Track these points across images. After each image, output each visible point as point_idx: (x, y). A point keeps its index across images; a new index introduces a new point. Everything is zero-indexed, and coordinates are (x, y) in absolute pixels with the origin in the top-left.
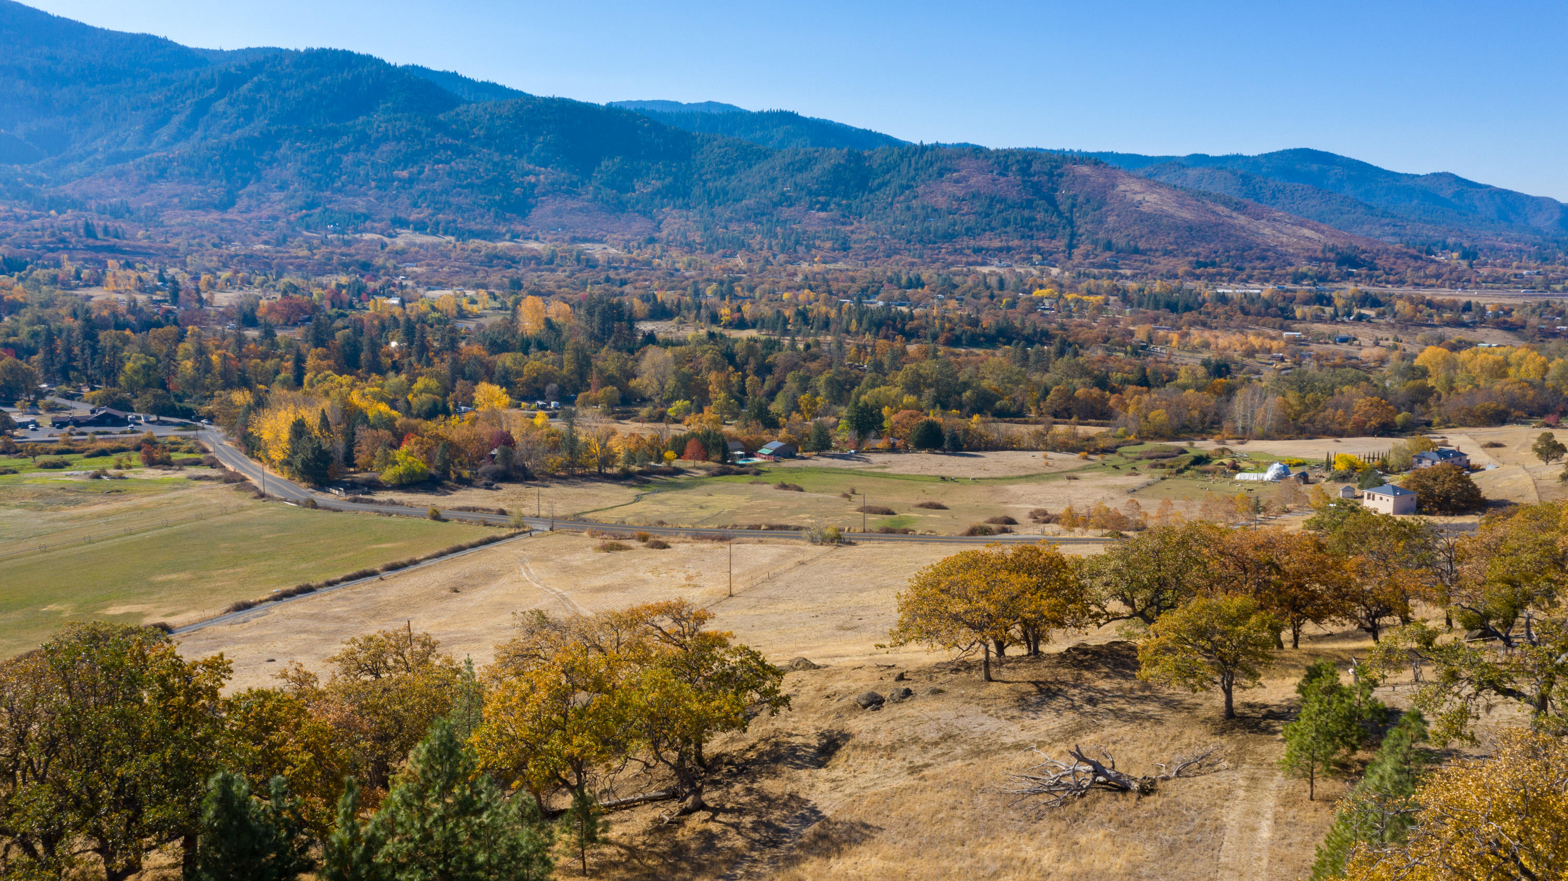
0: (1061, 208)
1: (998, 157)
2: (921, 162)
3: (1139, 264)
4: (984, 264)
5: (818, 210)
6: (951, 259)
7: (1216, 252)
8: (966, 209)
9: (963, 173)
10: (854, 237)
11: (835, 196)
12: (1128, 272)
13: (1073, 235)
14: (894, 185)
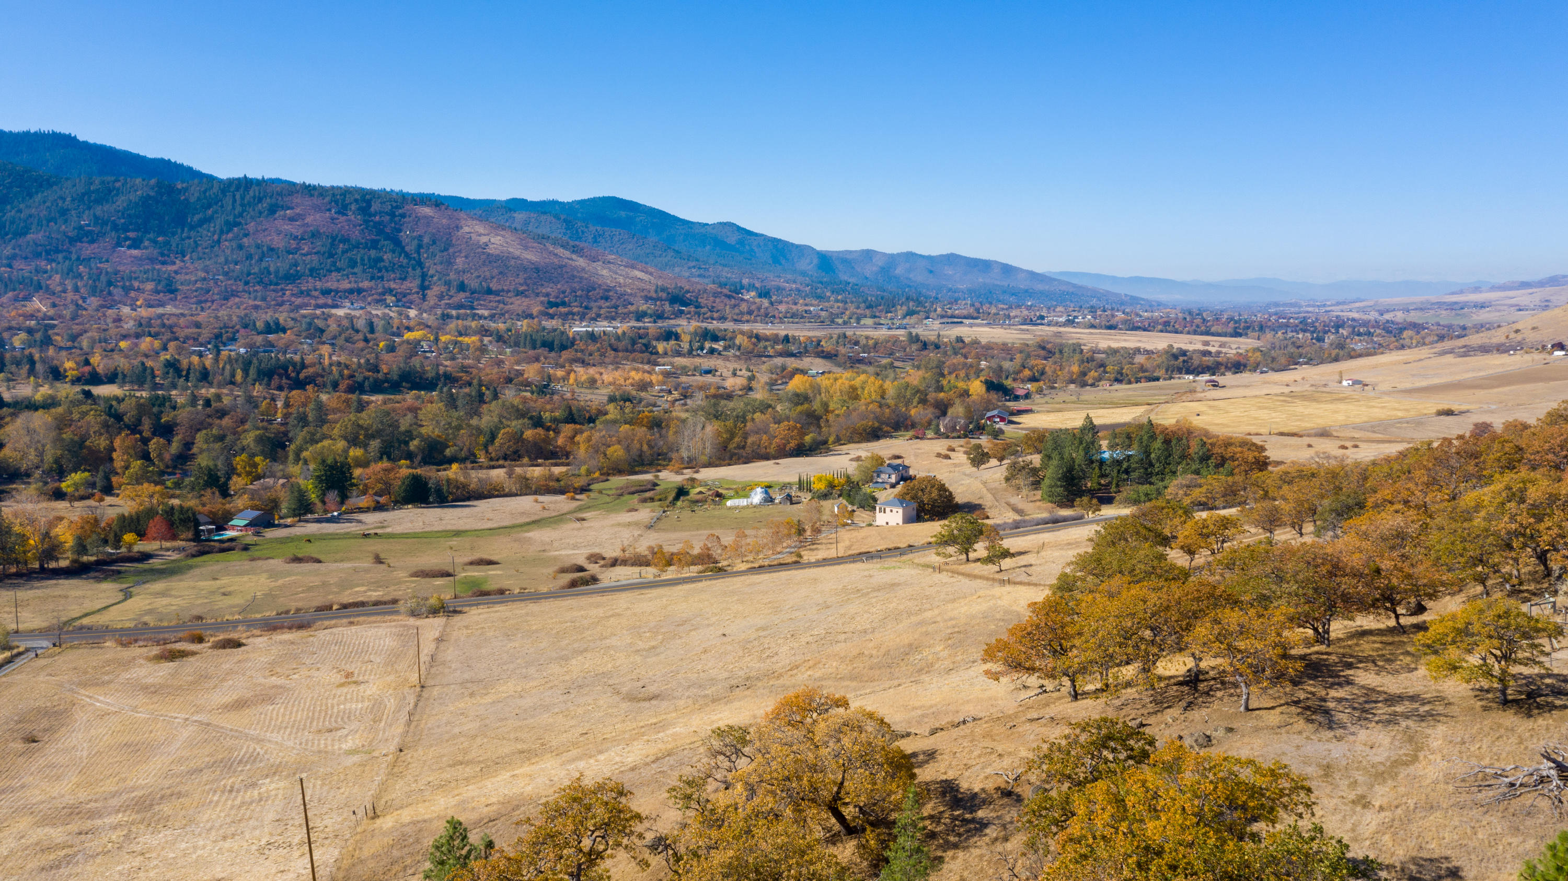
0: (407, 249)
1: (334, 195)
2: (247, 198)
3: (494, 304)
4: (336, 306)
5: (129, 247)
6: (298, 301)
7: (564, 292)
8: (306, 249)
9: (298, 211)
10: (178, 277)
11: (147, 232)
12: (486, 313)
13: (424, 276)
14: (219, 221)
